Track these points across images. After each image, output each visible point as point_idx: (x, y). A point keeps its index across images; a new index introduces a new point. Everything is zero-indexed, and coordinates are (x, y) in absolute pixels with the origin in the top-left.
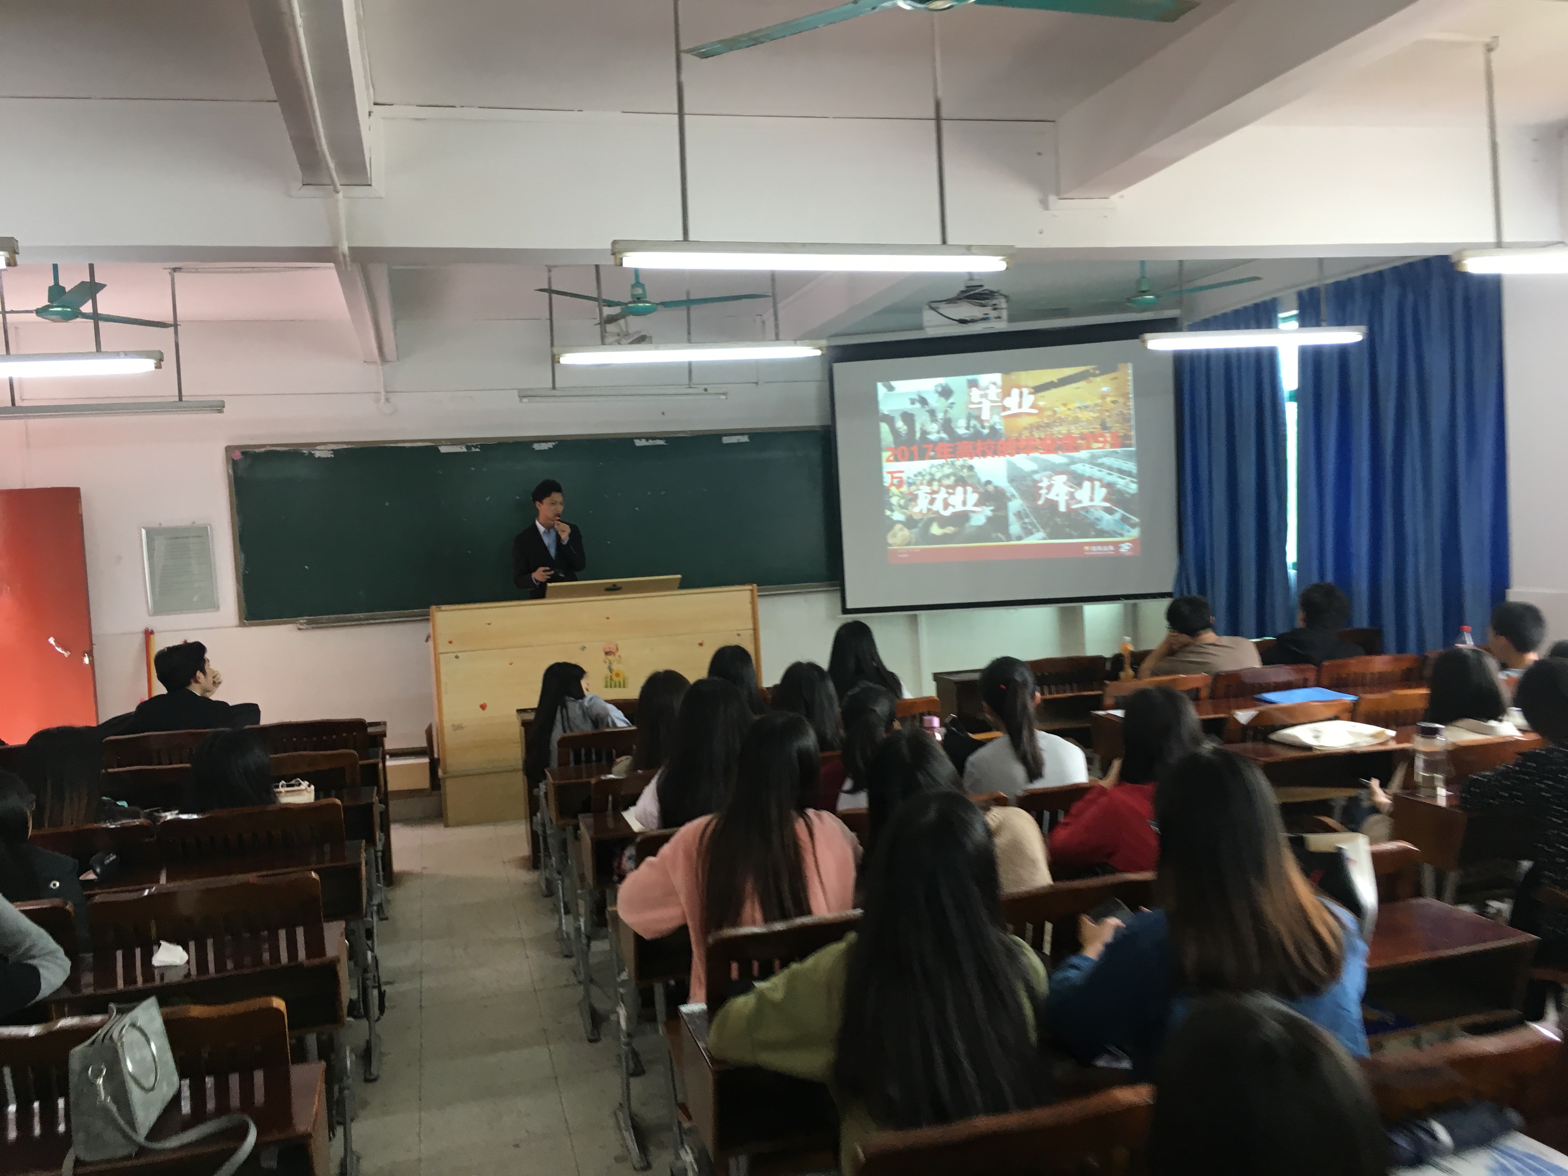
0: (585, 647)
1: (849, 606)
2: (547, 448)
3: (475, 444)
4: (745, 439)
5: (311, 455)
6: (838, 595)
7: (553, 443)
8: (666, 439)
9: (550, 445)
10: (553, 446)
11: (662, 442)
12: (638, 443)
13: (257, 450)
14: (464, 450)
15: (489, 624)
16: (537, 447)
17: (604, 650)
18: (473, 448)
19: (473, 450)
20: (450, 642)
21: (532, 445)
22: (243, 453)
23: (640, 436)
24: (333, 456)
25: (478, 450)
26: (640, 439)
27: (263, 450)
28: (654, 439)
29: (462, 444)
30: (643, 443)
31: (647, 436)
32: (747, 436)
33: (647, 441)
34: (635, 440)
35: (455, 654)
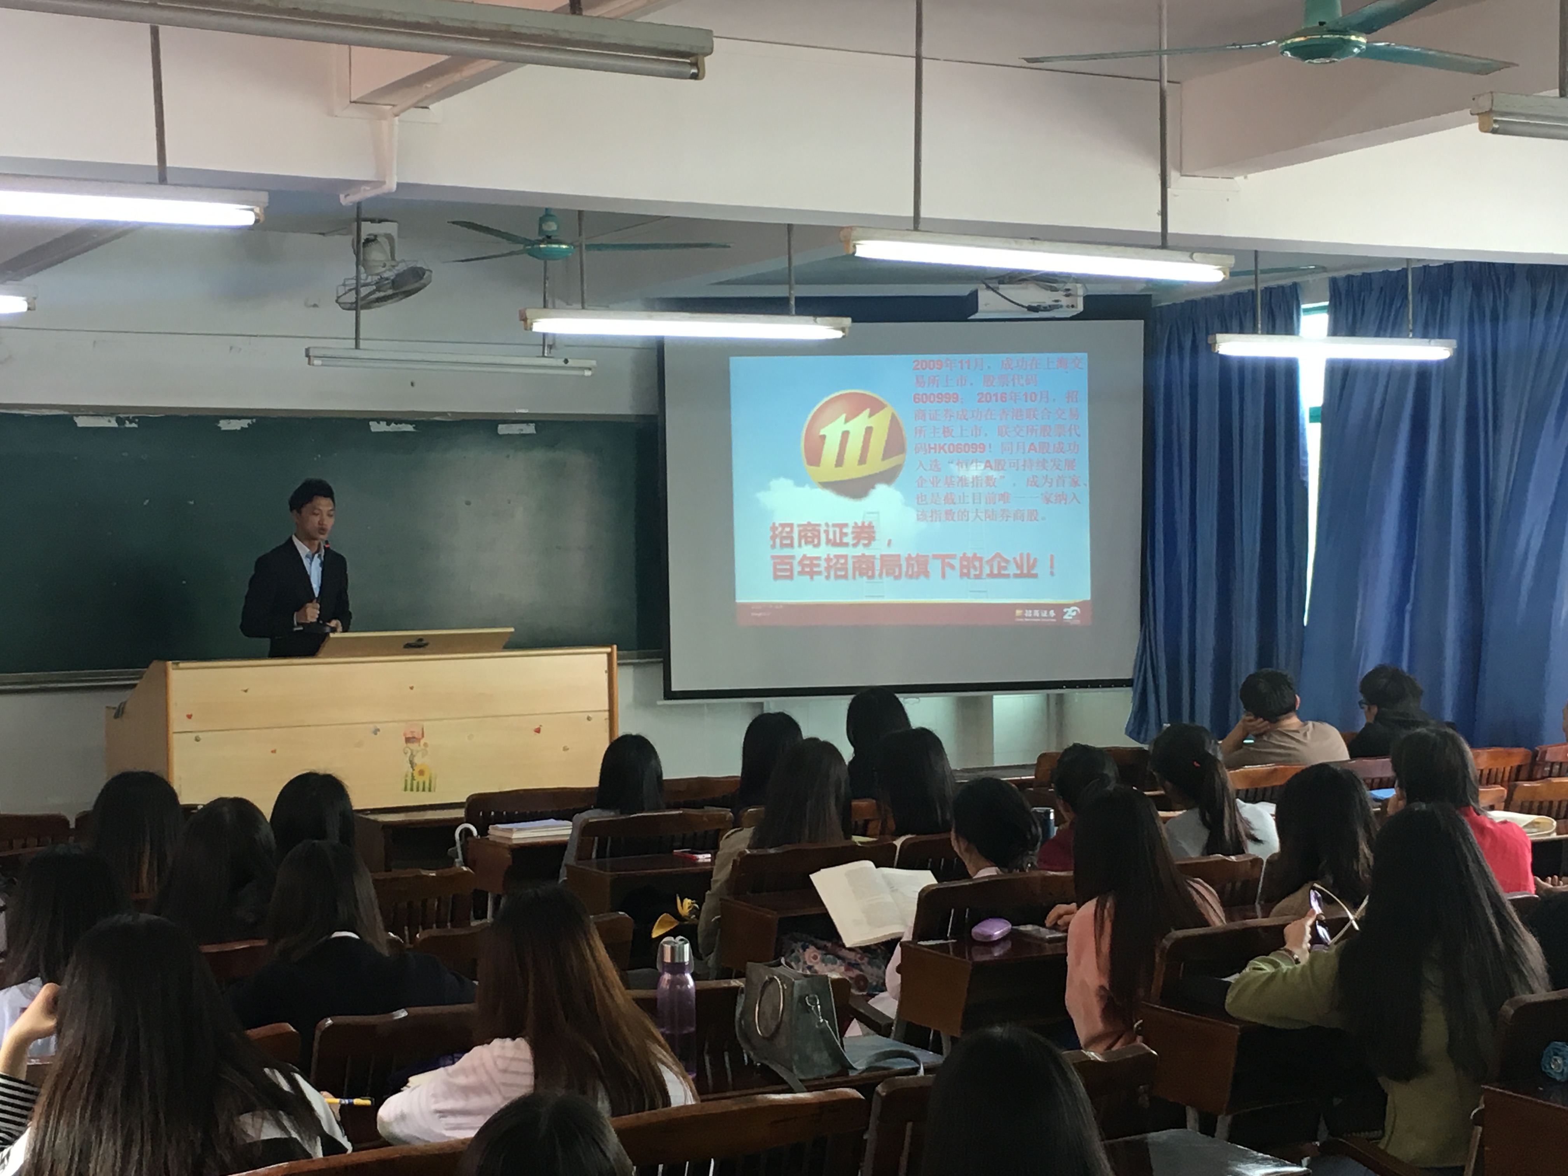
0: (378, 730)
1: (675, 687)
2: (239, 428)
3: (132, 416)
4: (530, 429)
6: (658, 671)
7: (249, 421)
8: (419, 424)
9: (245, 423)
10: (249, 424)
11: (410, 428)
12: (375, 427)
14: (114, 424)
15: (246, 691)
16: (224, 425)
17: (405, 735)
18: (127, 422)
19: (128, 425)
20: (190, 717)
21: (218, 422)
23: (379, 417)
25: (134, 425)
26: (378, 421)
28: (398, 422)
29: (112, 415)
30: (382, 427)
31: (388, 417)
32: (532, 426)
33: (388, 424)
34: (371, 423)
35: (195, 735)
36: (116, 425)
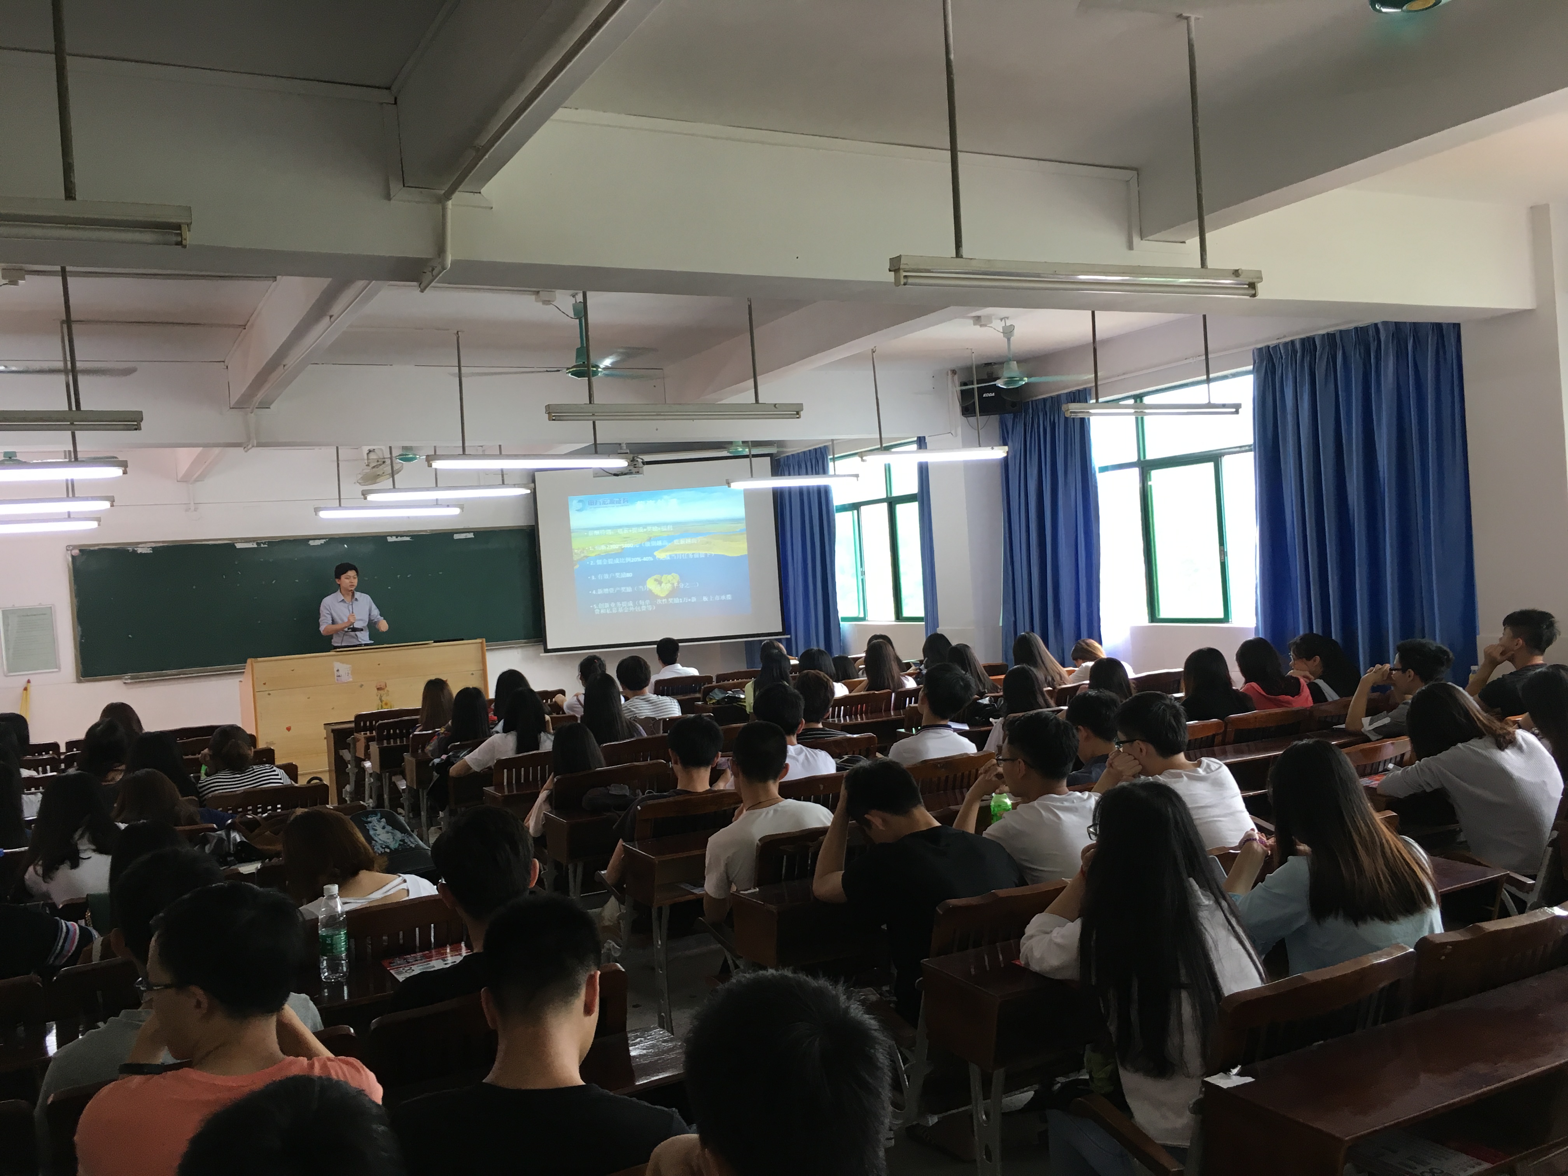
0: (362, 685)
1: (549, 647)
2: (320, 544)
3: (264, 541)
4: (471, 535)
5: (134, 552)
7: (325, 540)
8: (412, 536)
9: (322, 541)
10: (325, 542)
11: (408, 539)
12: (390, 539)
13: (92, 549)
14: (255, 546)
15: (293, 670)
16: (311, 543)
17: (376, 687)
18: (262, 544)
19: (262, 546)
20: (264, 684)
21: (309, 542)
22: (80, 550)
24: (151, 552)
25: (266, 546)
26: (391, 536)
27: (96, 548)
28: (402, 536)
29: (254, 541)
30: (394, 539)
31: (396, 534)
32: (472, 534)
33: (397, 537)
34: (388, 538)
35: (267, 692)
36: (256, 546)
